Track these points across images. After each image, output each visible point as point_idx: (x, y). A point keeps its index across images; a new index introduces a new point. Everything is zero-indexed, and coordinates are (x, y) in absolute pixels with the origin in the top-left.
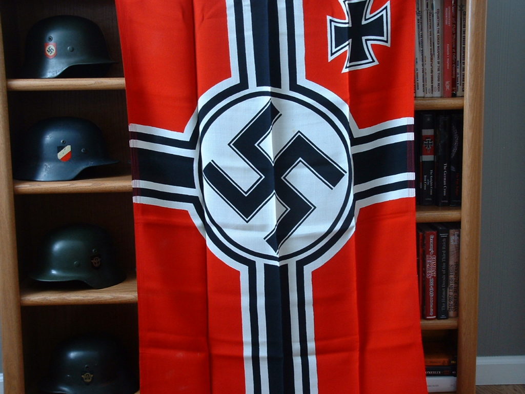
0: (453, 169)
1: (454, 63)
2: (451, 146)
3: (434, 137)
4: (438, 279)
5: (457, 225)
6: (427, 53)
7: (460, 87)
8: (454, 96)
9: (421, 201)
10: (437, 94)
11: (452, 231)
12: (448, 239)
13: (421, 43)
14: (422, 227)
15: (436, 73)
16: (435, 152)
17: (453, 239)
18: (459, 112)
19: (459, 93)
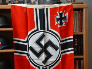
0: (81, 47)
1: (81, 25)
2: (81, 41)
3: (77, 40)
5: (83, 59)
6: (76, 23)
8: (81, 32)
9: (75, 54)
10: (78, 31)
11: (82, 60)
12: (81, 62)
14: (75, 59)
15: (77, 27)
16: (78, 43)
17: (82, 62)
18: (82, 35)
19: (82, 31)
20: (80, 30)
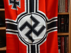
0: (67, 25)
1: (68, 6)
2: (67, 20)
3: (64, 20)
4: (64, 46)
6: (62, 4)
7: (68, 10)
8: (67, 12)
10: (64, 12)
11: (67, 37)
13: (61, 2)
15: (64, 8)
16: (64, 22)
17: (67, 39)
18: (68, 15)
20: (66, 10)
